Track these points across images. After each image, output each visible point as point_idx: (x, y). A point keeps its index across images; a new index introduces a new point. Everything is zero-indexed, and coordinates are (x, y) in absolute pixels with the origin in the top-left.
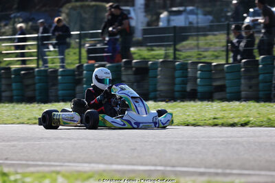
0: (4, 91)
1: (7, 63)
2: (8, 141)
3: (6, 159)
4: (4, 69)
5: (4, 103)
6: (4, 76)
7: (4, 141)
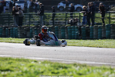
0: (112, 34)
1: (113, 22)
2: (113, 55)
3: (112, 63)
4: (112, 25)
5: (111, 39)
6: (112, 28)
7: (111, 55)
